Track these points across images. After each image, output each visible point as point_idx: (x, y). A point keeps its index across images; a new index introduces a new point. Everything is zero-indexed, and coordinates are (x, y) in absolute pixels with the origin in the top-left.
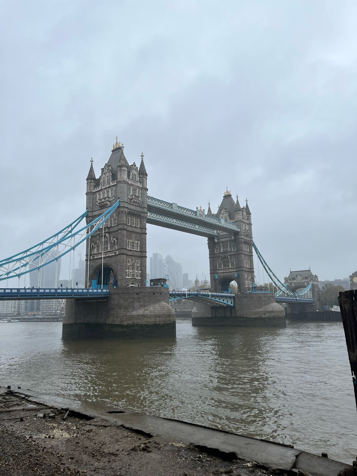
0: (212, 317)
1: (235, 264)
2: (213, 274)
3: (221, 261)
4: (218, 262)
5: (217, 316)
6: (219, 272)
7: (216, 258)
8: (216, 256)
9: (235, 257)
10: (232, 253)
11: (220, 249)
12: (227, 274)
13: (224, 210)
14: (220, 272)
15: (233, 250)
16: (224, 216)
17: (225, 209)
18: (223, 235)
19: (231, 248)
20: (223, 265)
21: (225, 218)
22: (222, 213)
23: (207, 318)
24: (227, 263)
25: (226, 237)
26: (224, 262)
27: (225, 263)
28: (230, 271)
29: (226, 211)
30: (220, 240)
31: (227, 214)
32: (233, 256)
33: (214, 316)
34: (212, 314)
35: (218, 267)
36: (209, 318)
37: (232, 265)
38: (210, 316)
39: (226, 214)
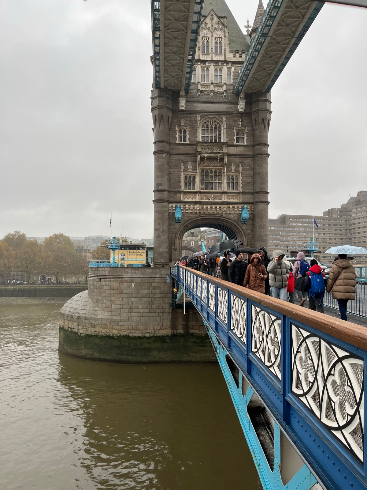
0: (174, 337)
1: (240, 181)
2: (167, 204)
3: (195, 169)
4: (186, 169)
5: (191, 331)
6: (186, 200)
7: (176, 158)
8: (178, 152)
9: (240, 162)
10: (232, 150)
11: (194, 132)
12: (211, 208)
13: (215, 18)
14: (190, 200)
15: (238, 142)
16: (215, 36)
17: (219, 17)
18: (209, 93)
19: (229, 134)
20: (202, 182)
21: (216, 42)
22: (209, 25)
23: (156, 339)
24: (216, 176)
25: (215, 100)
26: (205, 174)
27: (207, 176)
28: (225, 199)
29: (223, 24)
30: (196, 104)
31: (224, 32)
32: (237, 160)
33: (181, 331)
34: (173, 326)
35: (183, 184)
36: (162, 339)
37: (232, 183)
38: (167, 332)
39: (220, 33)
